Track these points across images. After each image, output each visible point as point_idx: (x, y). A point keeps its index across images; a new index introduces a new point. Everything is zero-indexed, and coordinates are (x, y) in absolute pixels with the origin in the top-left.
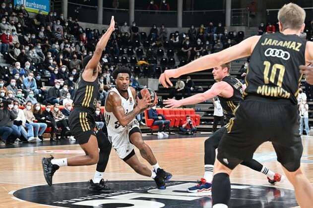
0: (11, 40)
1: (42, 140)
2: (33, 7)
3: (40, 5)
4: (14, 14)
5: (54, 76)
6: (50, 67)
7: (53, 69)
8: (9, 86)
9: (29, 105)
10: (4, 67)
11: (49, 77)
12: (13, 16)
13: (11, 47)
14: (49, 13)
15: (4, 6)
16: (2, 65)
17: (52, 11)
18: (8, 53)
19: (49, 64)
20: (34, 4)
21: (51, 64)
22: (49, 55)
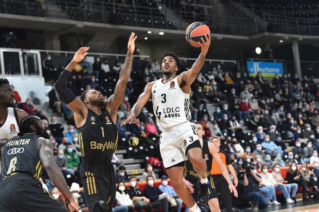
0: (249, 107)
1: (295, 200)
2: (266, 72)
3: (273, 69)
4: (249, 81)
5: (297, 136)
6: (292, 127)
7: (295, 129)
8: (255, 152)
9: (277, 167)
10: (247, 134)
12: (248, 83)
13: (251, 114)
14: (283, 75)
15: (239, 76)
16: (245, 132)
17: (285, 73)
18: (249, 119)
19: (291, 124)
20: (267, 69)
21: (293, 124)
22: (289, 116)
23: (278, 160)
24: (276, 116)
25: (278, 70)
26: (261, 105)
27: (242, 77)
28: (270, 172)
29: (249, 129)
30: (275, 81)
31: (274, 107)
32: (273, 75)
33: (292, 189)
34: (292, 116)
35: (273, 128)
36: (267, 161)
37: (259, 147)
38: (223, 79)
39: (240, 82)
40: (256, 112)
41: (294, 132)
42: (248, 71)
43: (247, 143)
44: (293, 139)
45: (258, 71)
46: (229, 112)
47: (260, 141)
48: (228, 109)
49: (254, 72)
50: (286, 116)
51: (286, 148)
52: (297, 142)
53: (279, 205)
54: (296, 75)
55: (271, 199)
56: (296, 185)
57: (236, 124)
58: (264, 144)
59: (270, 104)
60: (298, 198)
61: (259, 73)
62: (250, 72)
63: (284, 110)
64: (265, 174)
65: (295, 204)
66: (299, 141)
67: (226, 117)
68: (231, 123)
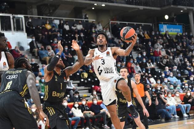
0: (160, 54)
1: (189, 115)
2: (171, 31)
3: (176, 29)
4: (160, 37)
5: (191, 73)
6: (188, 67)
7: (190, 68)
8: (163, 83)
9: (177, 93)
10: (158, 71)
11: (188, 74)
12: (160, 39)
13: (161, 58)
14: (183, 34)
15: (153, 34)
16: (157, 70)
17: (184, 32)
18: (160, 62)
19: (187, 66)
20: (172, 29)
21: (188, 66)
22: (186, 60)
23: (178, 89)
24: (177, 60)
25: (179, 30)
26: (168, 53)
27: (156, 34)
28: (173, 96)
29: (159, 68)
30: (177, 37)
31: (176, 54)
32: (176, 33)
33: (187, 107)
34: (188, 61)
35: (175, 68)
36: (171, 89)
37: (166, 80)
38: (143, 36)
39: (154, 38)
40: (164, 57)
41: (189, 71)
42: (160, 30)
43: (158, 78)
44: (188, 75)
45: (166, 30)
46: (146, 57)
47: (167, 76)
48: (146, 55)
49: (163, 31)
50: (184, 60)
51: (183, 81)
52: (191, 77)
53: (178, 118)
54: (191, 33)
55: (173, 114)
56: (190, 105)
57: (151, 65)
58: (169, 78)
59: (173, 53)
60: (190, 114)
61: (166, 32)
62: (161, 31)
63: (182, 56)
64: (169, 97)
65: (189, 117)
66: (192, 76)
67: (145, 61)
68: (148, 64)
